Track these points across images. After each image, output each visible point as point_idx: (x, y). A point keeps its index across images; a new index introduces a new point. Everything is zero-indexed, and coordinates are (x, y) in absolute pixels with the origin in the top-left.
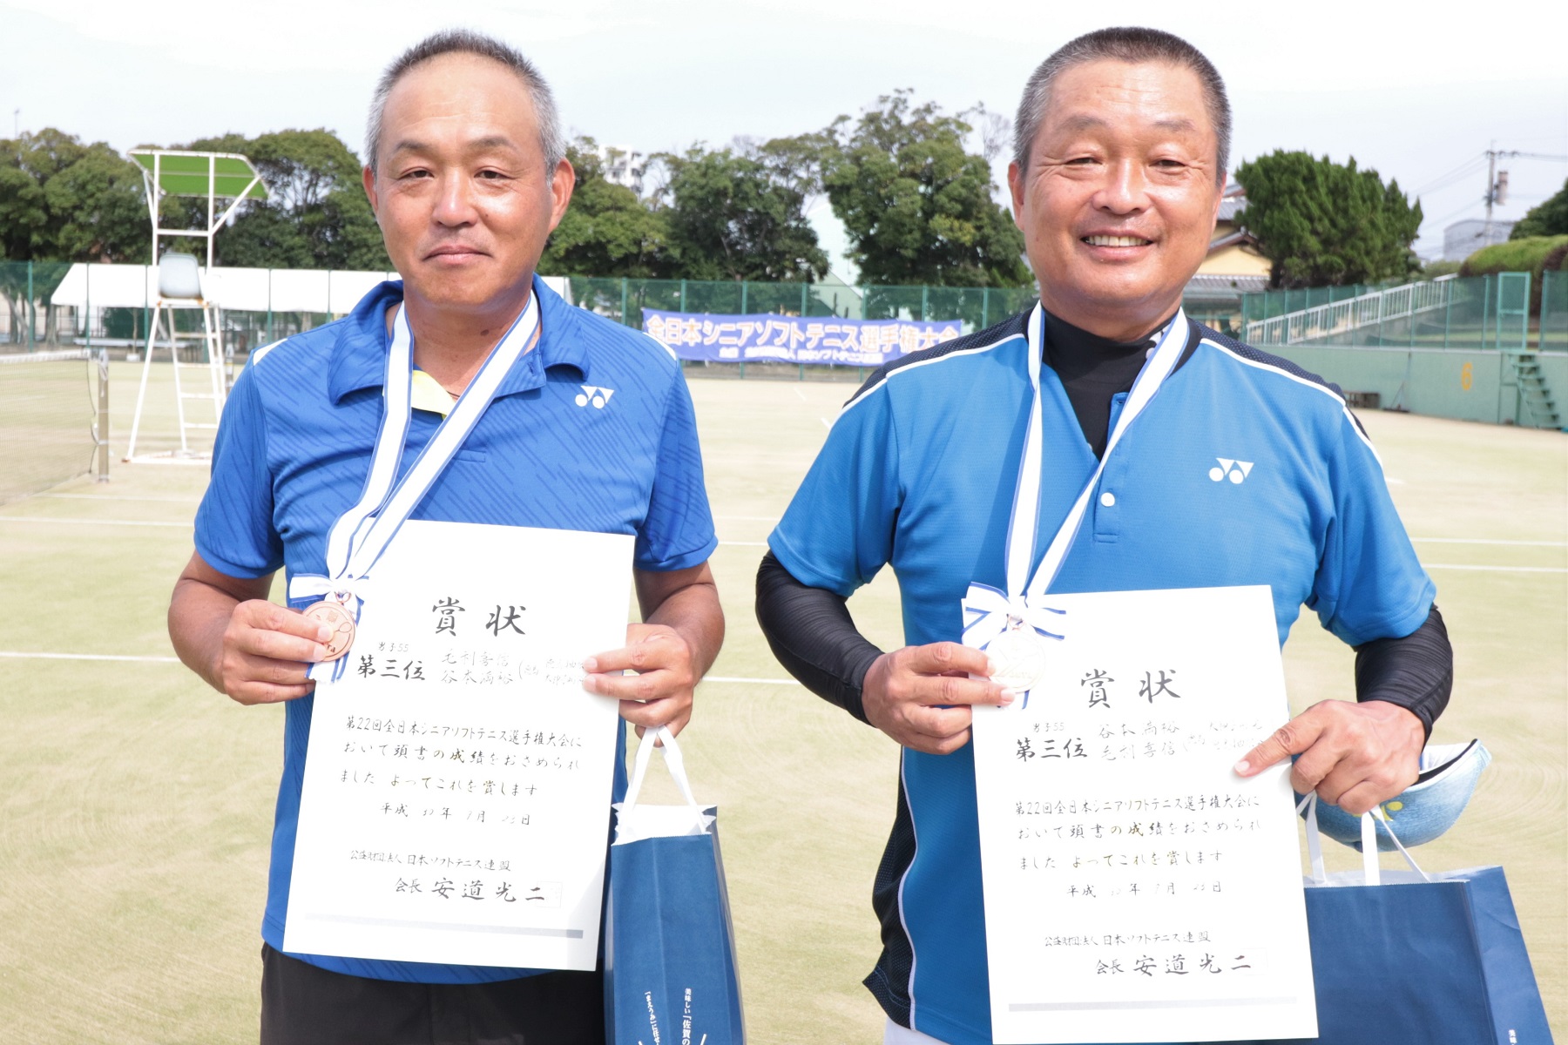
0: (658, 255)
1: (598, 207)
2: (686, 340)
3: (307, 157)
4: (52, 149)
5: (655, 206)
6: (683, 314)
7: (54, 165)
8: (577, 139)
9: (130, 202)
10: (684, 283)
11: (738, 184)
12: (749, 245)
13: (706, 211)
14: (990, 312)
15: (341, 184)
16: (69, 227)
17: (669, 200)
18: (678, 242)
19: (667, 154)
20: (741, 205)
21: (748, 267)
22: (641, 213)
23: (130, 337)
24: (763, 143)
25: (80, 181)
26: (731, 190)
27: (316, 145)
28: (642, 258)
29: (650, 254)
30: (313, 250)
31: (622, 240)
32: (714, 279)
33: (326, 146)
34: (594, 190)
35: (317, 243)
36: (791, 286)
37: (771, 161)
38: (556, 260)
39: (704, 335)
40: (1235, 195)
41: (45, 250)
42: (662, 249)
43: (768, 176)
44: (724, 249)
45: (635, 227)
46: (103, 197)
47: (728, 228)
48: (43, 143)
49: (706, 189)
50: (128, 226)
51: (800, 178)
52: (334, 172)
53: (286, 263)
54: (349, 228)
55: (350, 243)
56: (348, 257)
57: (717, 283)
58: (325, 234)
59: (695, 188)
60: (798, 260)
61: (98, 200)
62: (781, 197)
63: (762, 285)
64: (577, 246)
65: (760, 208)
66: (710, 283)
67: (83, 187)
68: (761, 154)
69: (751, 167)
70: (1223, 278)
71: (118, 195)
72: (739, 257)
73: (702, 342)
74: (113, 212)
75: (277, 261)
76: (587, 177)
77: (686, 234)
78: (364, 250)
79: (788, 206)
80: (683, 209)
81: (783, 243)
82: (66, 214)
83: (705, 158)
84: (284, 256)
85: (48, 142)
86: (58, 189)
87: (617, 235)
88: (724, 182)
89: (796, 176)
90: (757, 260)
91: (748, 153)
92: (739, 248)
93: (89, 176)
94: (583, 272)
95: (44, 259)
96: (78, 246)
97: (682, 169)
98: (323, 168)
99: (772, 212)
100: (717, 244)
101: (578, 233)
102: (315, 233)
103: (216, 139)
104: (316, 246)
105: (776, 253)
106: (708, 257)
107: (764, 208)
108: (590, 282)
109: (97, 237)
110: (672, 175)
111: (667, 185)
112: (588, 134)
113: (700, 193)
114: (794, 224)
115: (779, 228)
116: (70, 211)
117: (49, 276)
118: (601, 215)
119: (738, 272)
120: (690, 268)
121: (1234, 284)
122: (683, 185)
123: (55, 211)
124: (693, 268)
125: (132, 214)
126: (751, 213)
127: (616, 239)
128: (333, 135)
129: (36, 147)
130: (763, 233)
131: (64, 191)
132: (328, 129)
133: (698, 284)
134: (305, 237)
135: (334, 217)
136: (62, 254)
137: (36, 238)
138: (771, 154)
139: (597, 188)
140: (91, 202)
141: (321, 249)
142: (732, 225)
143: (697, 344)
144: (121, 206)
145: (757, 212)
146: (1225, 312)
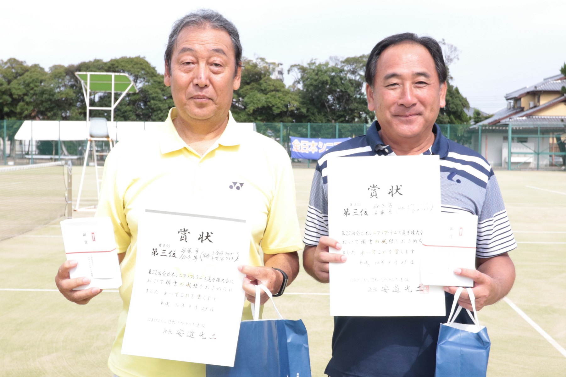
0: (296, 112)
1: (268, 90)
2: (310, 151)
3: (132, 69)
4: (13, 68)
5: (294, 89)
6: (309, 139)
7: (14, 75)
8: (257, 59)
9: (50, 91)
10: (309, 124)
11: (332, 78)
12: (338, 106)
13: (318, 91)
14: (450, 135)
15: (148, 81)
16: (21, 104)
17: (300, 86)
18: (305, 105)
19: (299, 65)
20: (334, 88)
21: (337, 116)
22: (287, 93)
23: (51, 153)
24: (343, 59)
25: (27, 82)
26: (329, 81)
27: (136, 63)
28: (288, 113)
29: (292, 111)
30: (135, 112)
31: (279, 105)
32: (322, 122)
33: (141, 64)
34: (266, 82)
35: (137, 109)
36: (358, 125)
37: (347, 68)
38: (249, 115)
39: (319, 148)
40: (561, 79)
41: (10, 114)
42: (298, 109)
43: (346, 74)
44: (326, 109)
45: (285, 99)
46: (38, 90)
47: (328, 98)
48: (9, 65)
49: (318, 81)
50: (49, 103)
51: (361, 75)
52: (145, 76)
53: (123, 119)
54: (152, 101)
55: (152, 109)
56: (152, 115)
57: (324, 124)
58: (140, 105)
59: (313, 80)
60: (361, 113)
61: (35, 91)
62: (352, 84)
63: (344, 125)
64: (258, 108)
65: (343, 89)
66: (321, 124)
67: (28, 85)
68: (343, 64)
69: (338, 71)
70: (557, 117)
71: (45, 88)
72: (333, 112)
73: (318, 151)
74: (42, 97)
75: (119, 118)
76: (262, 76)
77: (308, 102)
78: (159, 112)
79: (356, 88)
80: (307, 90)
81: (353, 105)
82: (20, 98)
83: (317, 67)
84: (122, 115)
85: (11, 64)
86: (16, 86)
87: (277, 103)
88: (326, 78)
89: (359, 74)
90: (342, 113)
91: (337, 64)
92: (333, 107)
93: (31, 80)
94: (261, 120)
95: (10, 119)
96: (26, 112)
97: (306, 72)
98: (140, 74)
99: (348, 91)
100: (323, 106)
101: (259, 102)
102: (136, 104)
103: (90, 62)
104: (137, 110)
105: (350, 109)
106: (319, 112)
107: (345, 89)
108: (265, 125)
109: (34, 108)
110: (301, 75)
111: (299, 79)
112: (262, 57)
113: (315, 83)
114: (358, 96)
115: (352, 99)
116: (22, 96)
117: (12, 127)
118: (269, 93)
119: (333, 119)
120: (311, 118)
121: (562, 120)
122: (307, 79)
123: (15, 96)
124: (312, 117)
125: (51, 97)
126: (339, 92)
127: (276, 104)
128: (144, 59)
129: (6, 67)
130: (344, 101)
131: (19, 87)
132: (142, 56)
133: (315, 125)
134: (132, 106)
135: (145, 97)
136: (18, 116)
137: (6, 109)
138: (347, 64)
139: (267, 81)
140: (32, 92)
141: (139, 112)
142: (330, 97)
143: (315, 152)
144: (46, 94)
145: (341, 91)
146: (558, 133)
